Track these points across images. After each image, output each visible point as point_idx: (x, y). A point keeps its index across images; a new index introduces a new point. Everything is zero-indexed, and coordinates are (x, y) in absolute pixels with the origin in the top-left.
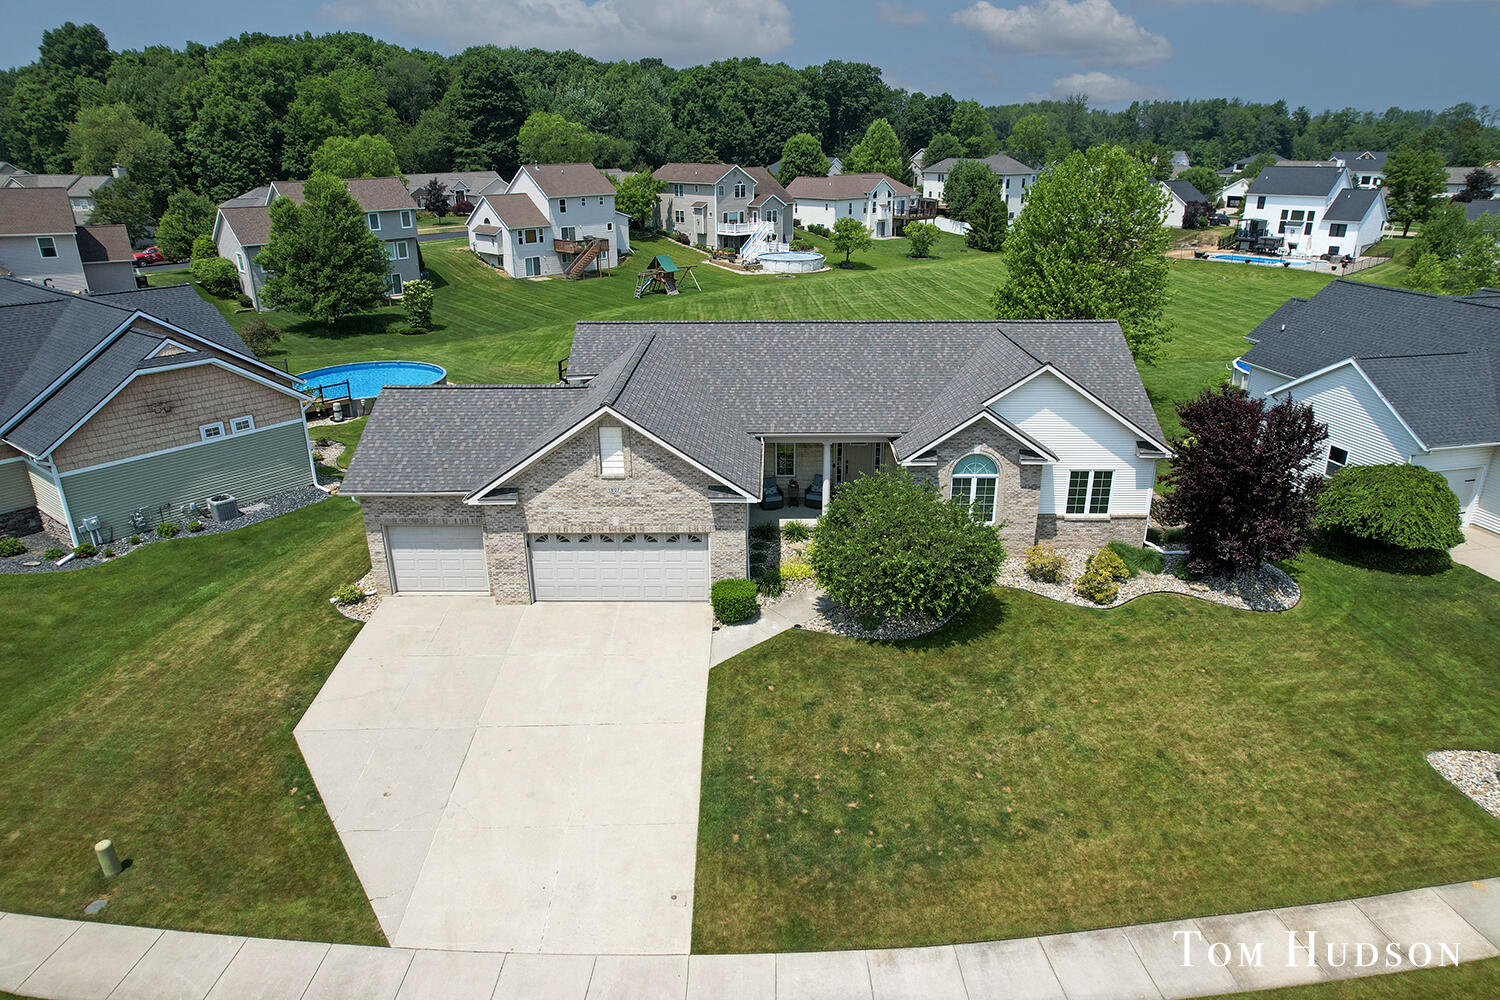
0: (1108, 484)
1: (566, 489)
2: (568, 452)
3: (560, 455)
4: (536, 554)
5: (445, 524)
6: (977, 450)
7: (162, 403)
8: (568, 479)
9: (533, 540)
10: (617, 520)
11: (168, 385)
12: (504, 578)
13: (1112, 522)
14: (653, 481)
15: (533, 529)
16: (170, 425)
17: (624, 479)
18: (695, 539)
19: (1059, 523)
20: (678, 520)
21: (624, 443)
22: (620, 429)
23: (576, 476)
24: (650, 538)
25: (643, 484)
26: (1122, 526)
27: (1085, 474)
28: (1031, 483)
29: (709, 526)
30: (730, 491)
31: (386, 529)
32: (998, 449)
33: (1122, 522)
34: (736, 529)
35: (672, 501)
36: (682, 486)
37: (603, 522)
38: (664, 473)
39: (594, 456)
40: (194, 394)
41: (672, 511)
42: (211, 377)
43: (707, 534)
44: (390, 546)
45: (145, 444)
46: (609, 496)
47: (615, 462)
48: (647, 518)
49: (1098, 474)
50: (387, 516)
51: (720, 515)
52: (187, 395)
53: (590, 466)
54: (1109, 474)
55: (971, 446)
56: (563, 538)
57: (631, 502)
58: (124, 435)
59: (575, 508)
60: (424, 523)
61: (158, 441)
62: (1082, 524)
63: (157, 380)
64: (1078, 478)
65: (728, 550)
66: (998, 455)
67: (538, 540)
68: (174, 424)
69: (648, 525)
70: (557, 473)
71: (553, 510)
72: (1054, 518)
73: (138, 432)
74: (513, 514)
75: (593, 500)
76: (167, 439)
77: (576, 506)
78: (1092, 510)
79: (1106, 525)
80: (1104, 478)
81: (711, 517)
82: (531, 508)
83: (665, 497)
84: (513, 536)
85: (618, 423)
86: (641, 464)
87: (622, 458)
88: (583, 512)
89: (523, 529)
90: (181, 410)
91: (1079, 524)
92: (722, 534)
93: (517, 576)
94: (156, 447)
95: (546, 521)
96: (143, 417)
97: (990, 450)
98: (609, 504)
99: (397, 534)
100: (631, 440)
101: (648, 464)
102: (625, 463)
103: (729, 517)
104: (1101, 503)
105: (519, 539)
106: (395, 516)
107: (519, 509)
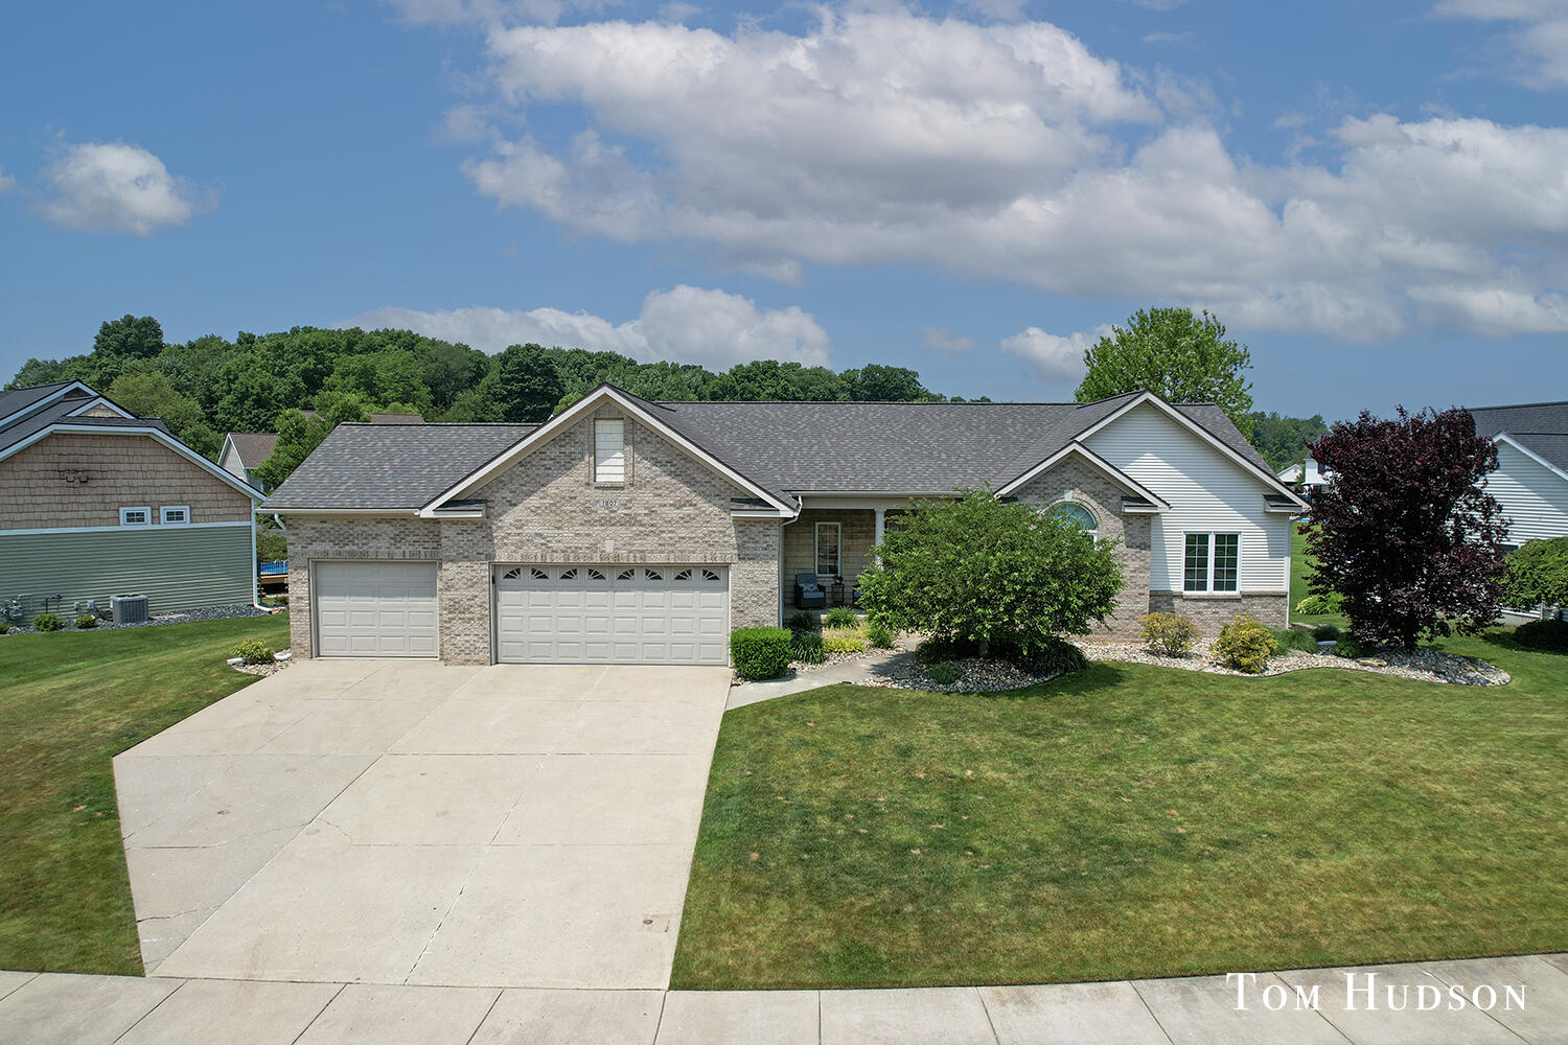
0: (1234, 551)
1: (548, 501)
2: (554, 452)
3: (543, 456)
4: (504, 596)
5: (391, 562)
6: (1069, 496)
7: (77, 471)
8: (551, 489)
9: (501, 575)
10: (611, 545)
11: (90, 451)
12: (458, 626)
13: (1244, 601)
14: (660, 492)
15: (502, 556)
16: (82, 499)
17: (622, 488)
18: (713, 574)
19: (1177, 603)
20: (687, 546)
21: (625, 439)
22: (621, 423)
23: (562, 484)
24: (653, 574)
25: (646, 495)
26: (1257, 607)
27: (1204, 538)
28: (1138, 541)
29: (730, 554)
30: (761, 502)
31: (316, 564)
32: (1095, 495)
33: (1256, 601)
34: (766, 559)
35: (686, 520)
36: (697, 499)
37: (593, 547)
38: (674, 481)
39: (587, 458)
40: (121, 467)
41: (683, 533)
42: (147, 452)
43: (726, 567)
44: (316, 592)
45: (45, 516)
46: (602, 512)
47: (613, 468)
48: (651, 542)
49: (1220, 538)
50: (317, 547)
51: (745, 539)
52: (111, 467)
53: (580, 471)
54: (1233, 538)
55: (1061, 492)
56: (539, 573)
57: (631, 520)
58: (20, 500)
59: (558, 528)
60: (361, 560)
61: (63, 516)
62: (1206, 604)
63: (78, 443)
64: (1196, 542)
65: (755, 588)
66: (1094, 504)
67: (507, 576)
68: (88, 499)
69: (652, 552)
70: (538, 479)
71: (529, 530)
72: (1171, 596)
73: (40, 500)
74: (478, 535)
75: (581, 517)
76: (75, 515)
77: (559, 524)
78: (1218, 586)
79: (1236, 605)
80: (1228, 542)
81: (734, 541)
82: (501, 527)
83: (675, 513)
84: (475, 567)
85: (620, 415)
86: (645, 468)
87: (622, 462)
88: (567, 533)
89: (489, 557)
90: (100, 483)
91: (1202, 604)
92: (747, 566)
93: (475, 624)
94: (59, 522)
95: (519, 545)
96: (50, 483)
97: (1084, 497)
98: (605, 522)
99: (329, 575)
100: (637, 435)
101: (654, 468)
102: (626, 466)
103: (756, 542)
104: (1227, 577)
105: (483, 571)
106: (328, 546)
107: (484, 527)
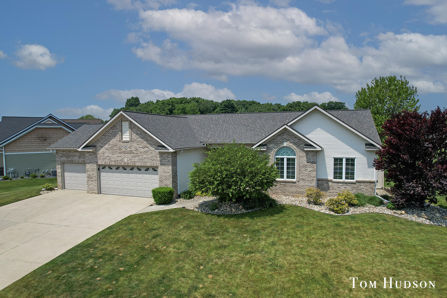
0: (353, 165)
1: (110, 146)
2: (111, 131)
3: (109, 133)
4: (102, 174)
5: (79, 163)
6: (285, 144)
7: (43, 137)
8: (111, 143)
9: (101, 168)
10: (126, 160)
11: (46, 132)
12: (90, 183)
13: (357, 184)
14: (138, 143)
15: (100, 162)
16: (45, 144)
17: (129, 142)
18: (155, 169)
19: (330, 183)
20: (146, 160)
21: (129, 127)
22: (128, 122)
23: (114, 141)
24: (139, 169)
25: (135, 144)
26: (362, 186)
27: (341, 159)
28: (311, 160)
29: (158, 163)
30: (164, 147)
31: (63, 164)
32: (295, 144)
33: (362, 184)
34: (168, 165)
35: (146, 152)
36: (149, 146)
37: (122, 160)
38: (142, 140)
39: (119, 133)
40: (54, 136)
41: (145, 156)
42: (61, 132)
43: (157, 167)
44: (63, 171)
45: (35, 149)
46: (124, 150)
47: (126, 137)
48: (137, 159)
49: (347, 160)
50: (62, 159)
51: (162, 158)
52: (52, 136)
53: (118, 137)
54: (353, 160)
55: (282, 143)
56: (110, 168)
57: (131, 152)
58: (29, 145)
59: (113, 154)
60: (72, 162)
61: (40, 149)
62: (342, 184)
63: (43, 130)
64: (338, 161)
65: (165, 174)
66: (295, 147)
67: (103, 168)
69: (137, 162)
70: (108, 140)
71: (106, 155)
72: (327, 181)
73: (34, 145)
74: (94, 156)
75: (118, 151)
76: (43, 148)
77: (113, 153)
78: (346, 178)
79: (354, 185)
80: (351, 162)
81: (159, 159)
82: (99, 154)
83: (143, 150)
84: (93, 165)
85: (127, 120)
86: (134, 136)
87: (128, 134)
88: (115, 156)
89: (97, 162)
90: (49, 140)
91: (340, 184)
92: (163, 167)
93: (94, 182)
94: (39, 150)
95: (104, 159)
96: (36, 140)
97: (291, 144)
98: (125, 153)
99: (67, 166)
100: (132, 126)
101: (137, 136)
102: (129, 135)
103: (165, 159)
104: (350, 174)
105: (95, 167)
106: (64, 158)
107: (95, 153)
